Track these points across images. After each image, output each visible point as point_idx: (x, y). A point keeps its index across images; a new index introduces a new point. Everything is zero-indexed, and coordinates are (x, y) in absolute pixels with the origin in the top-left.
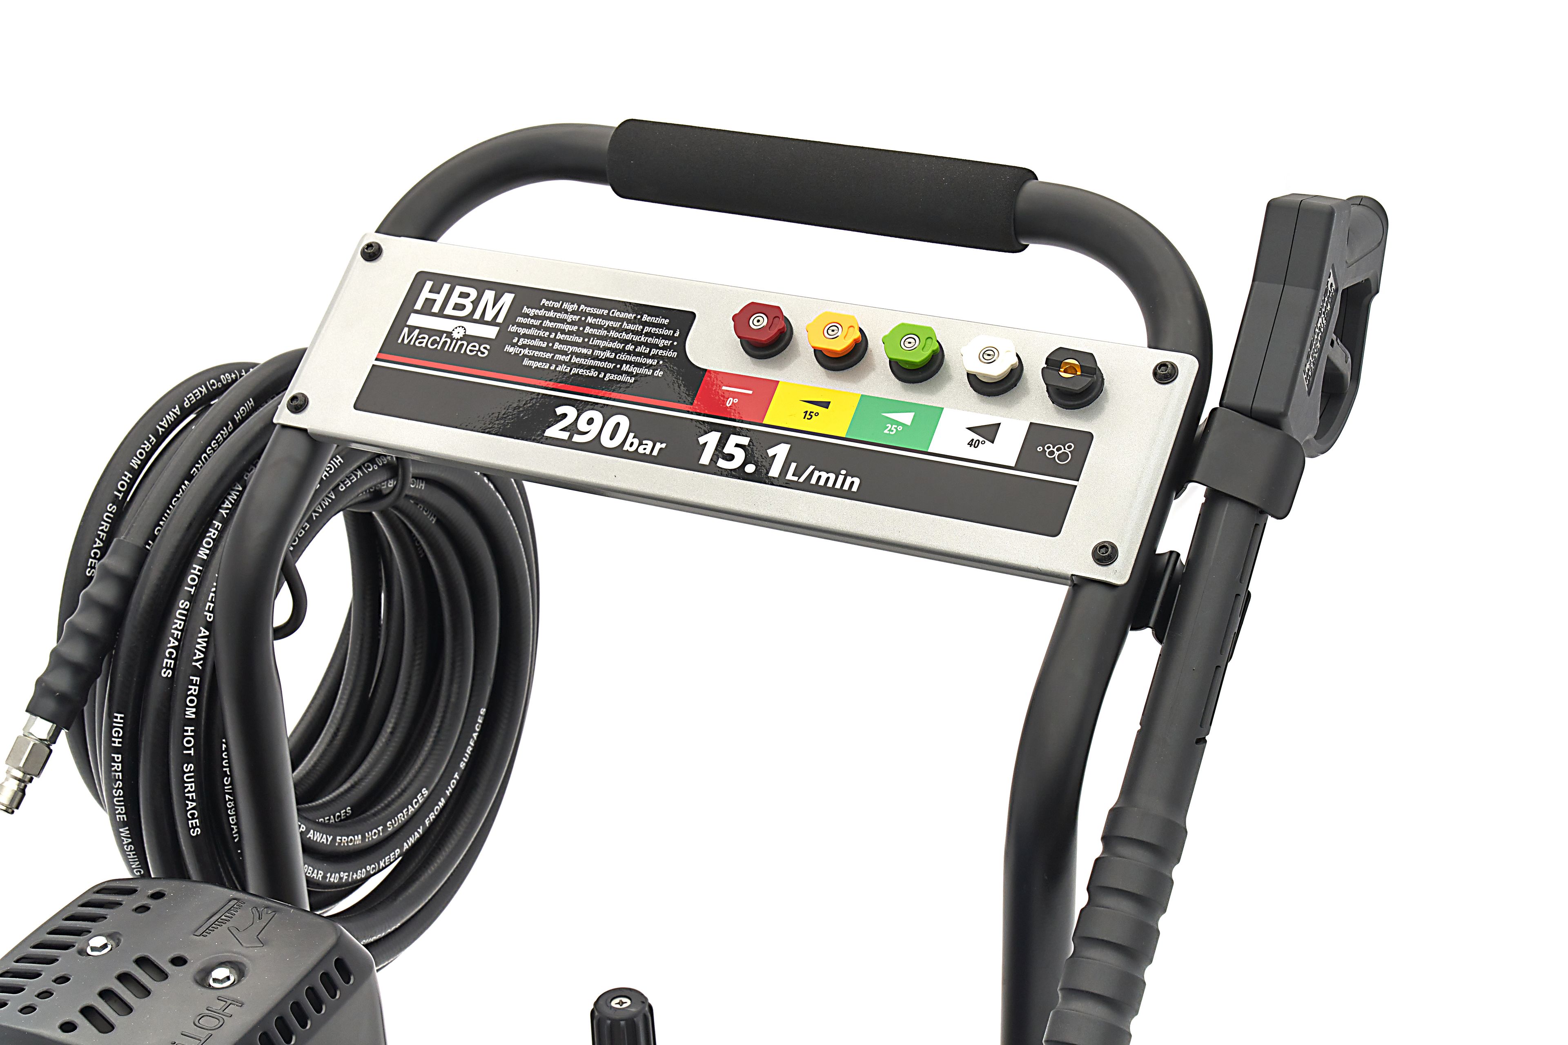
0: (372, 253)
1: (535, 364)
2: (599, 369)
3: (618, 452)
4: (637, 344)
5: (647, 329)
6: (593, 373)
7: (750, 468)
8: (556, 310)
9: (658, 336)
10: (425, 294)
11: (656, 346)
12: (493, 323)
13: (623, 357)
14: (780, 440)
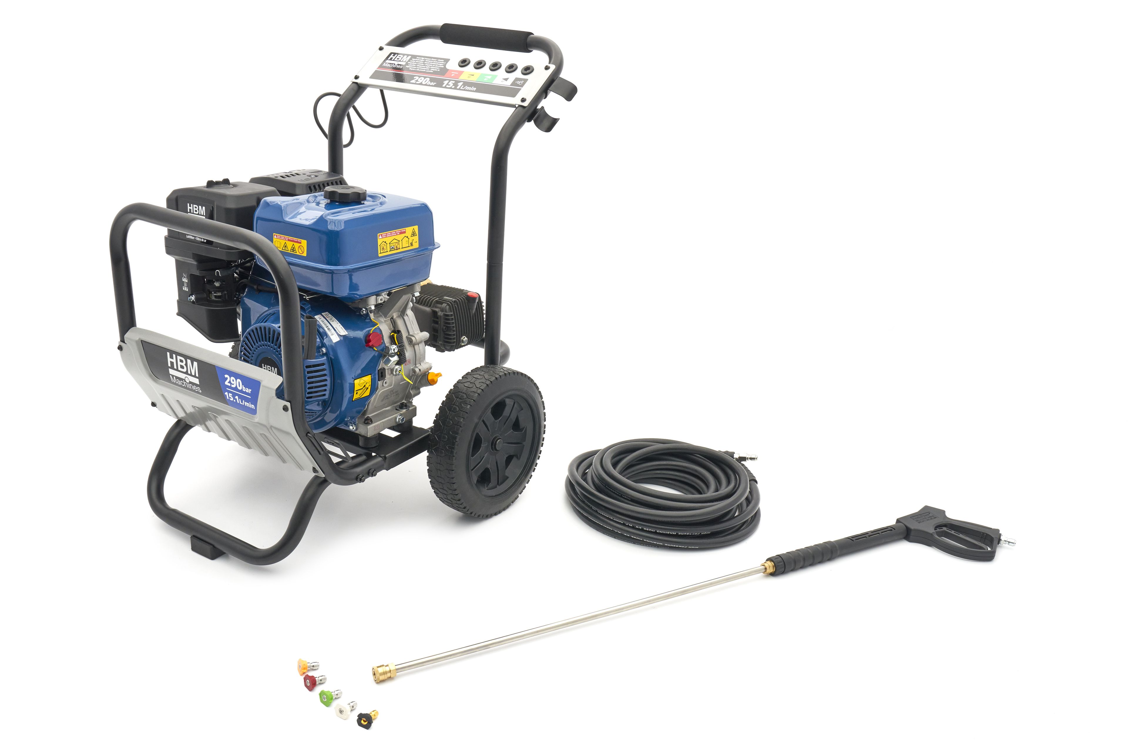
0: (381, 49)
1: (412, 69)
2: (426, 70)
3: (426, 85)
4: (435, 65)
5: (439, 62)
6: (424, 70)
7: (453, 87)
8: (419, 59)
9: (440, 63)
10: (391, 56)
11: (440, 65)
12: (405, 62)
13: (431, 67)
14: (460, 82)
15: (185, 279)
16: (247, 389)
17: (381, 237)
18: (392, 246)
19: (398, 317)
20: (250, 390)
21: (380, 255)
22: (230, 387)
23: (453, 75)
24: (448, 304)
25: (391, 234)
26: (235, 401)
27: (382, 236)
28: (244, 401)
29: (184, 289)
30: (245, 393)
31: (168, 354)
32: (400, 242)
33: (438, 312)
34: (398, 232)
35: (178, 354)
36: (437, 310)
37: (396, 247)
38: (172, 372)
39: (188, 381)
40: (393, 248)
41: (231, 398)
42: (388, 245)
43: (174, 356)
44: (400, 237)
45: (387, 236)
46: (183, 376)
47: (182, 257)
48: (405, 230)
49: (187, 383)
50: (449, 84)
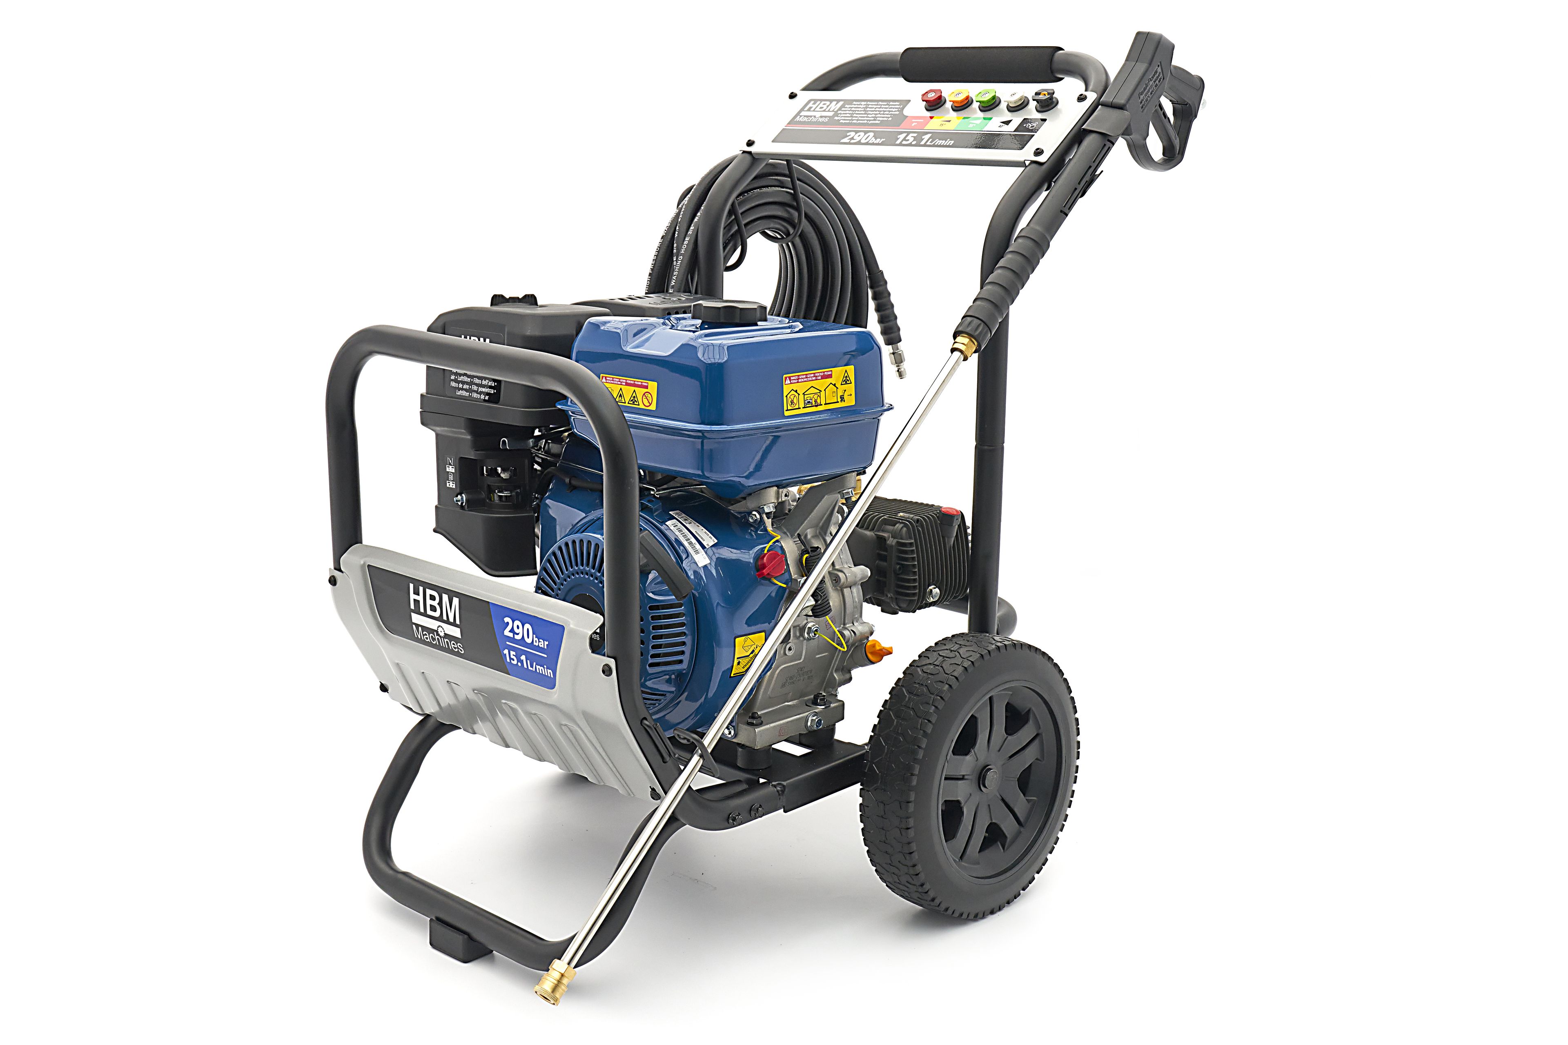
0: (792, 96)
1: (844, 121)
2: (868, 120)
3: (867, 144)
4: (884, 111)
5: (890, 107)
6: (866, 122)
7: (914, 143)
8: (857, 105)
9: (894, 108)
10: (810, 105)
11: (892, 111)
12: (833, 111)
13: (877, 116)
14: (927, 133)
15: (451, 467)
16: (540, 640)
17: (788, 381)
18: (809, 398)
19: (815, 536)
20: (546, 643)
21: (787, 414)
22: (513, 640)
23: (913, 125)
24: (906, 525)
25: (806, 377)
26: (519, 664)
27: (790, 380)
28: (535, 663)
29: (448, 486)
30: (538, 648)
31: (411, 586)
32: (823, 393)
33: (887, 539)
34: (818, 374)
35: (427, 586)
36: (885, 535)
37: (816, 401)
38: (416, 618)
39: (442, 634)
40: (809, 402)
41: (513, 660)
42: (801, 396)
43: (421, 589)
44: (822, 384)
45: (800, 380)
46: (433, 624)
47: (447, 427)
48: (830, 373)
49: (440, 637)
50: (907, 139)
